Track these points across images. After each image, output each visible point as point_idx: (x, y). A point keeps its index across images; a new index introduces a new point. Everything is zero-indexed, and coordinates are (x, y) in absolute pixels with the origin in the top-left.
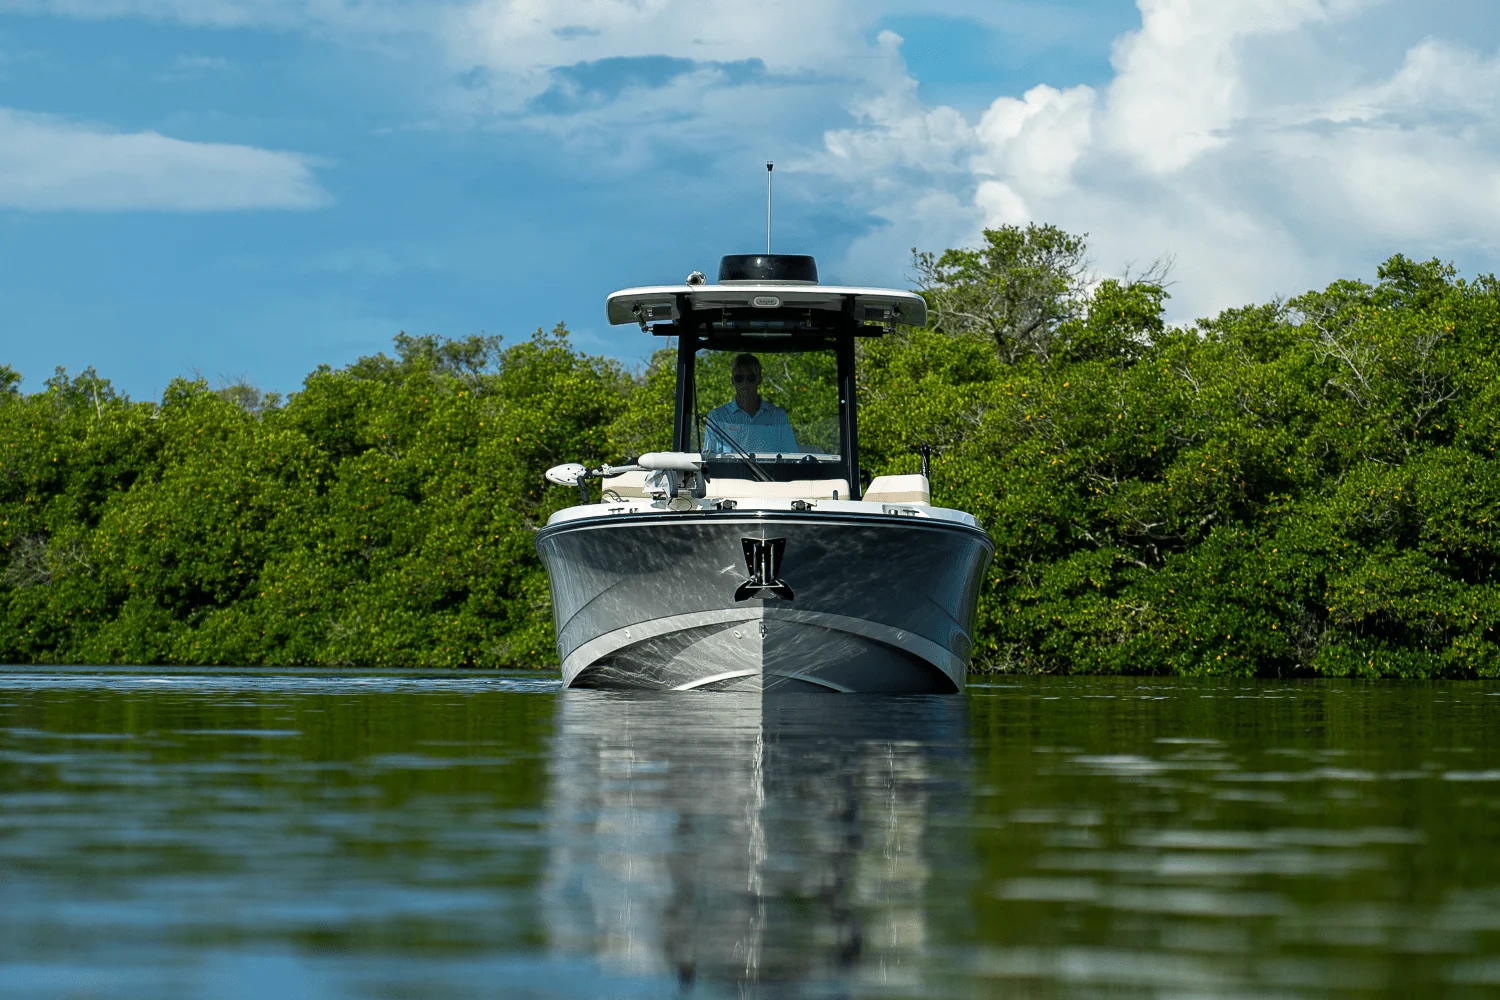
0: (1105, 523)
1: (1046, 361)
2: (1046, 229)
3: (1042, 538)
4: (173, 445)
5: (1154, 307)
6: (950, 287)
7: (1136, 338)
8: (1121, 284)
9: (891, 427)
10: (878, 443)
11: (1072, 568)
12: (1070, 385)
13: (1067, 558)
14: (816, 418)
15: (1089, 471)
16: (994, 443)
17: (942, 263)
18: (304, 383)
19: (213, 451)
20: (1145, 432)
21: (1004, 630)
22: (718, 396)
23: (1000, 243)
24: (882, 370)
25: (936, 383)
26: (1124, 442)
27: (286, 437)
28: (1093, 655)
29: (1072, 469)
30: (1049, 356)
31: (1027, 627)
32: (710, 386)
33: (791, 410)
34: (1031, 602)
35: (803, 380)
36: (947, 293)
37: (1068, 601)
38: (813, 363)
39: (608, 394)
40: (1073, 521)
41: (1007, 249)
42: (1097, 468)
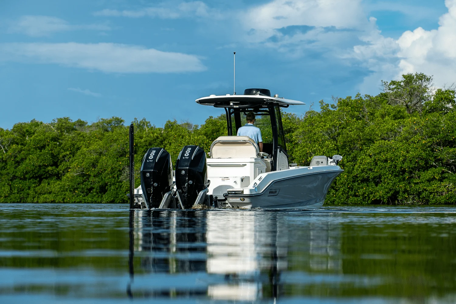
0: (439, 160)
1: (421, 113)
2: (421, 74)
3: (420, 164)
4: (168, 140)
5: (453, 97)
6: (392, 91)
7: (447, 106)
8: (443, 90)
9: (375, 133)
10: (372, 137)
11: (429, 174)
12: (428, 120)
13: (428, 170)
14: (354, 130)
15: (434, 145)
16: (406, 137)
17: (390, 84)
18: (205, 122)
19: (179, 142)
20: (450, 133)
21: (410, 192)
22: (325, 124)
23: (407, 78)
24: (373, 116)
25: (389, 120)
26: (444, 136)
27: (200, 137)
28: (436, 199)
29: (429, 144)
30: (422, 111)
31: (416, 191)
32: (322, 121)
33: (346, 128)
34: (417, 183)
35: (350, 119)
36: (392, 93)
37: (428, 183)
38: (352, 114)
39: (293, 124)
40: (430, 159)
41: (409, 80)
42: (436, 143)
